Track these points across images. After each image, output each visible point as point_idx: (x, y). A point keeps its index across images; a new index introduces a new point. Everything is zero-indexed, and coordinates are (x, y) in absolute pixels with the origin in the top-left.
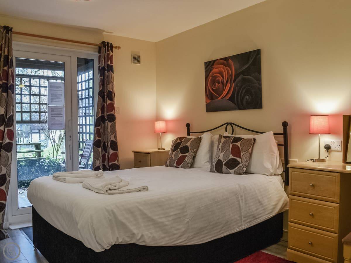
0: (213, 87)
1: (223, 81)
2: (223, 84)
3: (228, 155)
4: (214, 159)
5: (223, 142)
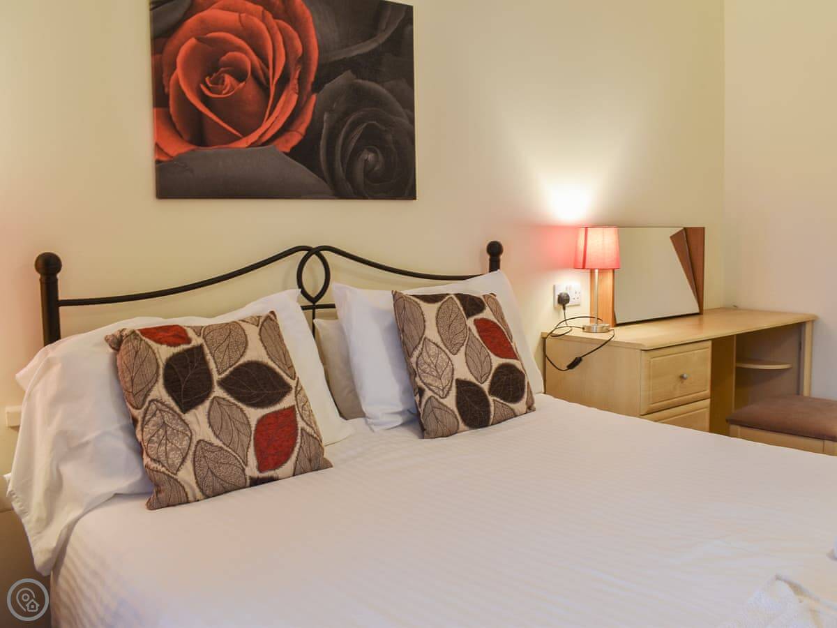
0: (208, 87)
1: (260, 73)
2: (263, 87)
3: (483, 359)
4: (431, 387)
5: (437, 318)
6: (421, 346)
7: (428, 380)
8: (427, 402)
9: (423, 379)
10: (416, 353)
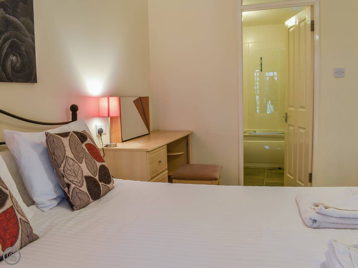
3: (93, 164)
4: (74, 182)
5: (70, 145)
6: (65, 161)
7: (72, 179)
8: (73, 190)
9: (68, 178)
10: (63, 165)
